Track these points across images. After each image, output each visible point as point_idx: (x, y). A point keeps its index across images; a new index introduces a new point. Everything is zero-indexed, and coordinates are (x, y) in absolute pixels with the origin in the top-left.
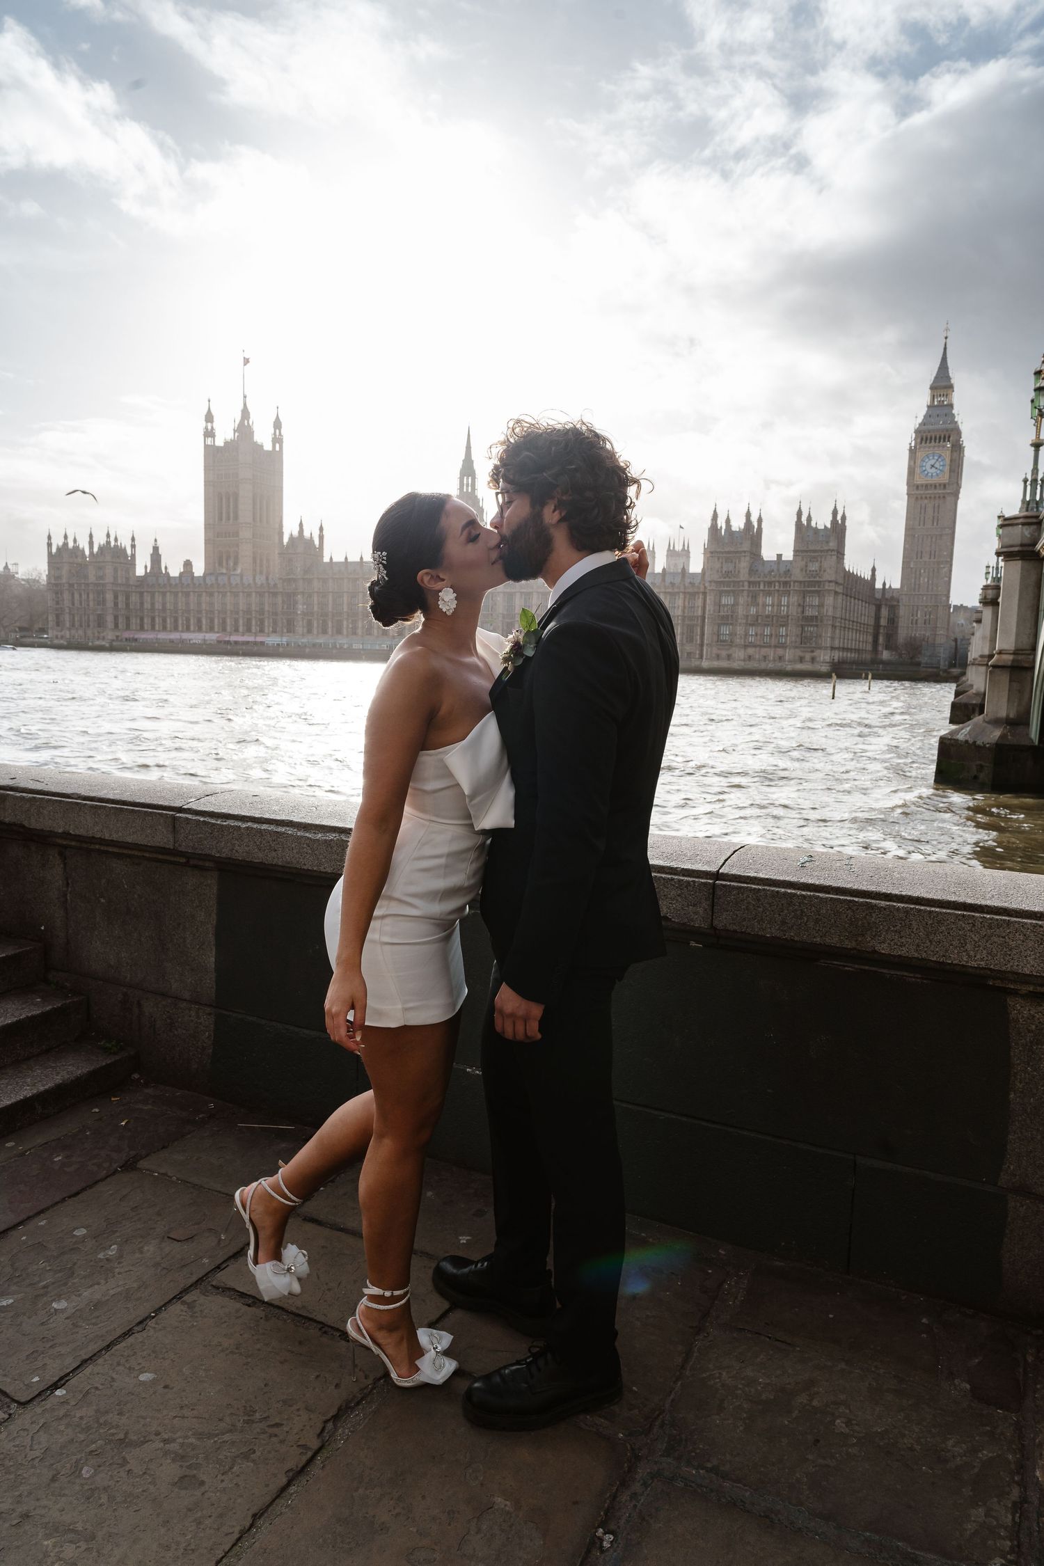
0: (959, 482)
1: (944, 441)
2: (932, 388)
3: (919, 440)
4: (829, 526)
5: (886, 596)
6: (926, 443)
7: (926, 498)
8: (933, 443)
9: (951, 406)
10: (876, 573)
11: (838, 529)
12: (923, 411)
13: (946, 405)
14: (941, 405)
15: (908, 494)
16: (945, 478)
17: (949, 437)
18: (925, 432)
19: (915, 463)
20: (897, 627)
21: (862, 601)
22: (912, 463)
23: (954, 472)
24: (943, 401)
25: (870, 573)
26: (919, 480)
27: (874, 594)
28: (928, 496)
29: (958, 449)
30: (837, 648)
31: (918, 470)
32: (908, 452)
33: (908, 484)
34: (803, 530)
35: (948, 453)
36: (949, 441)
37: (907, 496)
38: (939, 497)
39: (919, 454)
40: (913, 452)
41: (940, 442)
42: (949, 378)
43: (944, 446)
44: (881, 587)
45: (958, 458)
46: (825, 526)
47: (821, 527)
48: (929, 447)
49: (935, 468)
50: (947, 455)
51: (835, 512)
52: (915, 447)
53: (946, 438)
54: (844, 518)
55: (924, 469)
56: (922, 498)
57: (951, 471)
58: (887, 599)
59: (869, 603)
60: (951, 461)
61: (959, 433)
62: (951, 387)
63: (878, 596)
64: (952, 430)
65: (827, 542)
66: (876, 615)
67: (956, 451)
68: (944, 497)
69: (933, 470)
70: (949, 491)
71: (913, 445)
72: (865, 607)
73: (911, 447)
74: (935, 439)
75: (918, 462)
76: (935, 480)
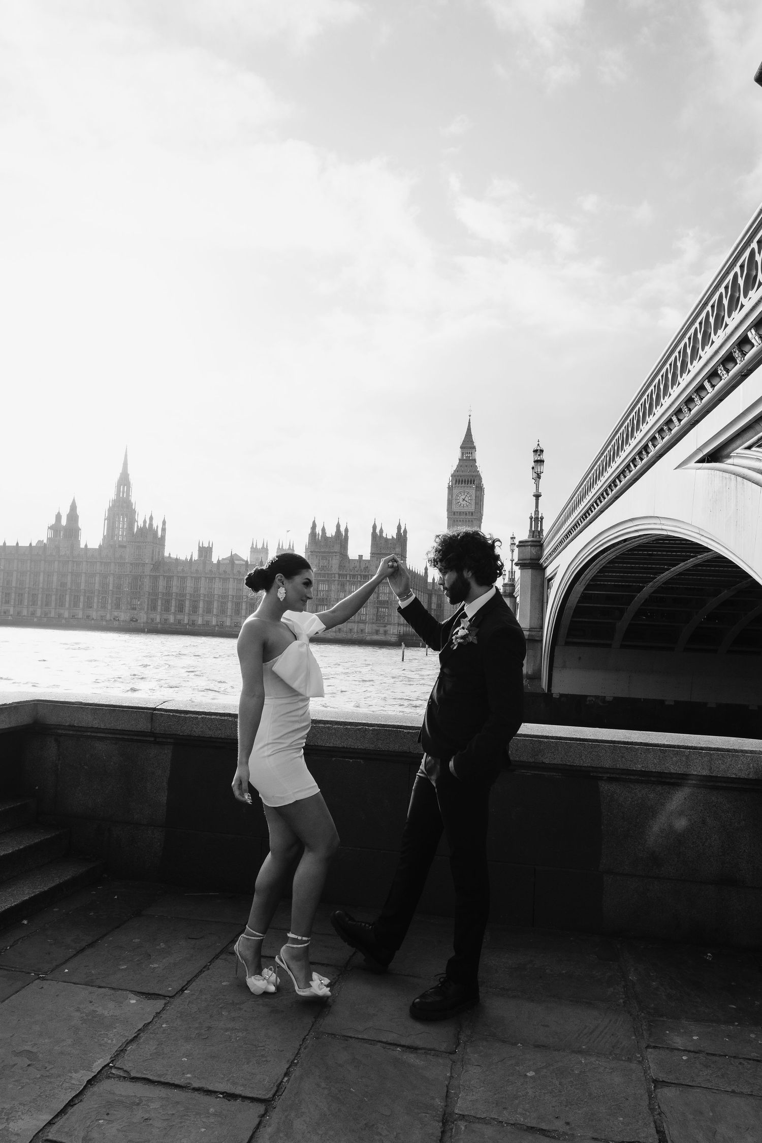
0: (482, 512)
1: (471, 483)
2: (461, 448)
3: (454, 482)
4: (395, 537)
5: (435, 588)
6: (459, 484)
7: (460, 521)
8: (463, 485)
9: (475, 460)
10: (428, 571)
11: (401, 539)
12: (456, 463)
13: (471, 460)
14: (468, 459)
15: (447, 518)
16: (472, 508)
17: (474, 481)
18: (458, 476)
19: (452, 497)
20: (443, 610)
21: (419, 591)
22: (450, 497)
23: (478, 504)
24: (469, 457)
25: (424, 571)
26: (455, 508)
27: (427, 586)
28: (461, 519)
29: (480, 489)
30: (401, 625)
31: (454, 502)
32: (447, 489)
33: (448, 510)
34: (377, 538)
35: (474, 492)
36: (474, 484)
37: (447, 519)
38: (469, 521)
39: (455, 491)
40: (450, 489)
41: (468, 484)
42: (472, 442)
43: (471, 487)
44: (432, 581)
45: (480, 495)
46: (392, 537)
47: (389, 537)
48: (461, 487)
49: (465, 500)
50: (473, 492)
51: (399, 527)
52: (452, 486)
53: (472, 482)
54: (405, 531)
55: (458, 501)
56: (457, 521)
57: (476, 503)
58: (436, 590)
59: (424, 593)
60: (476, 497)
61: (480, 479)
62: (474, 448)
63: (430, 587)
64: (476, 476)
65: (394, 548)
66: (428, 601)
67: (478, 490)
68: (472, 521)
69: (465, 502)
70: (475, 517)
71: (450, 484)
72: (421, 596)
73: (449, 486)
74: (465, 482)
75: (454, 496)
76: (466, 509)
